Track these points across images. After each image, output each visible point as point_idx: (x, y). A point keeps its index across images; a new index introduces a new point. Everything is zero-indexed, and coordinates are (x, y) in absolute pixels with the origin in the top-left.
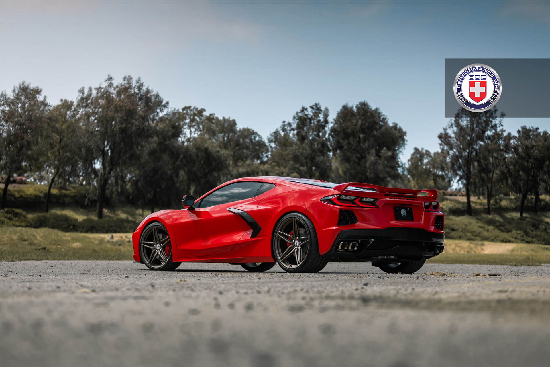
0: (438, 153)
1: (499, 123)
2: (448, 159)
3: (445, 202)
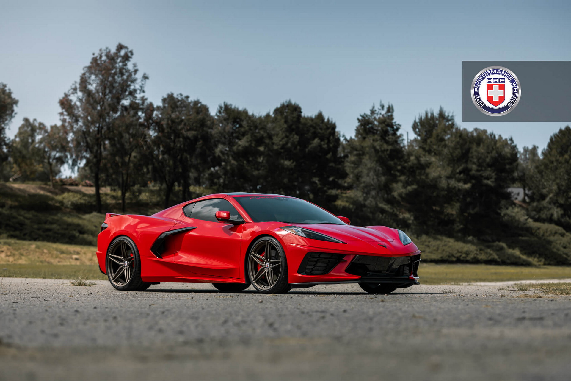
0: (55, 126)
1: (140, 88)
2: (70, 136)
3: (66, 195)
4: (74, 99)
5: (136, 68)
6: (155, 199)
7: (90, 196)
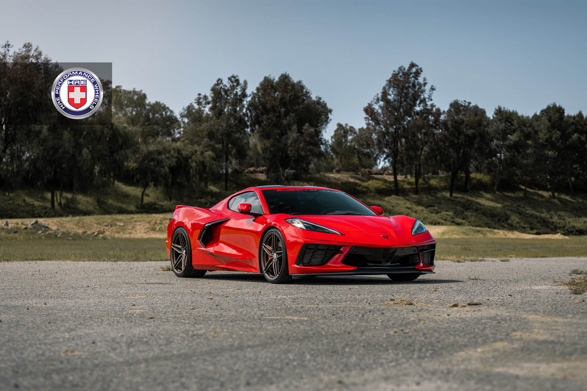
0: (362, 128)
1: (428, 97)
2: (374, 136)
3: (370, 182)
4: (376, 107)
5: (426, 82)
6: (443, 184)
7: (390, 182)
